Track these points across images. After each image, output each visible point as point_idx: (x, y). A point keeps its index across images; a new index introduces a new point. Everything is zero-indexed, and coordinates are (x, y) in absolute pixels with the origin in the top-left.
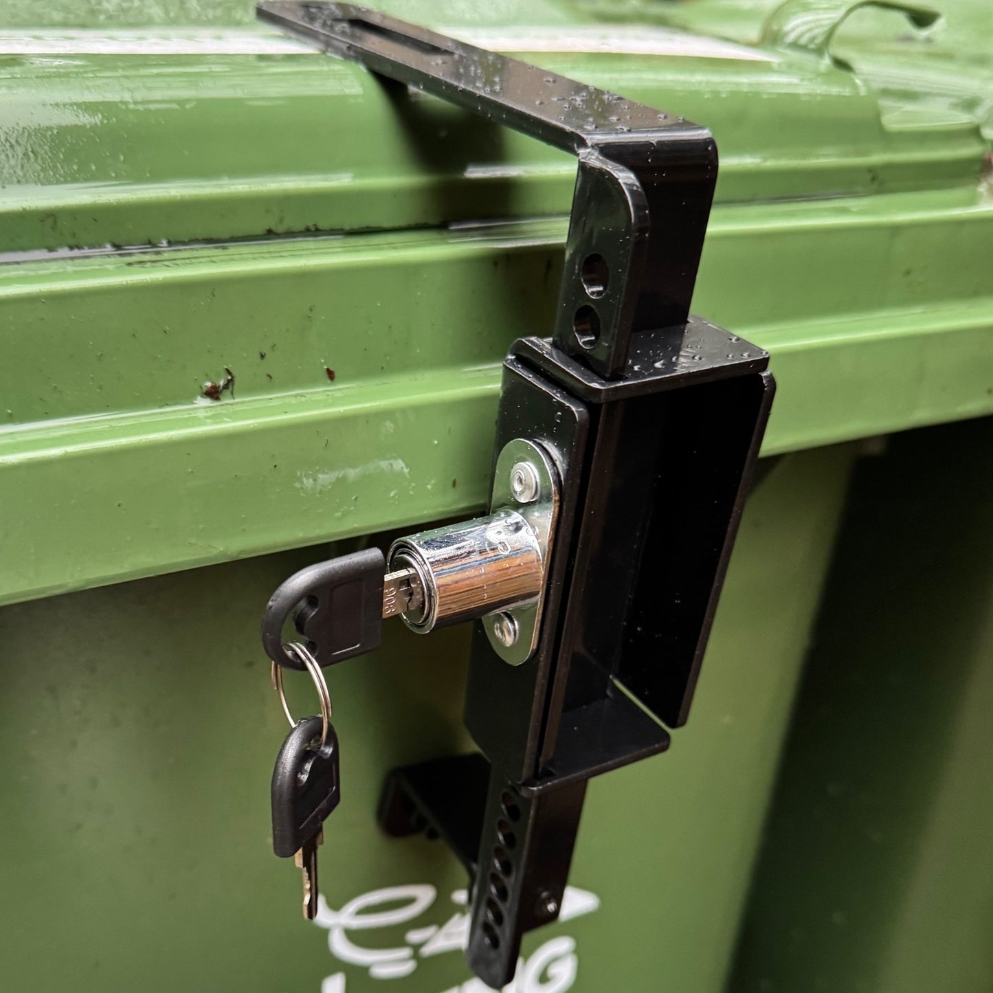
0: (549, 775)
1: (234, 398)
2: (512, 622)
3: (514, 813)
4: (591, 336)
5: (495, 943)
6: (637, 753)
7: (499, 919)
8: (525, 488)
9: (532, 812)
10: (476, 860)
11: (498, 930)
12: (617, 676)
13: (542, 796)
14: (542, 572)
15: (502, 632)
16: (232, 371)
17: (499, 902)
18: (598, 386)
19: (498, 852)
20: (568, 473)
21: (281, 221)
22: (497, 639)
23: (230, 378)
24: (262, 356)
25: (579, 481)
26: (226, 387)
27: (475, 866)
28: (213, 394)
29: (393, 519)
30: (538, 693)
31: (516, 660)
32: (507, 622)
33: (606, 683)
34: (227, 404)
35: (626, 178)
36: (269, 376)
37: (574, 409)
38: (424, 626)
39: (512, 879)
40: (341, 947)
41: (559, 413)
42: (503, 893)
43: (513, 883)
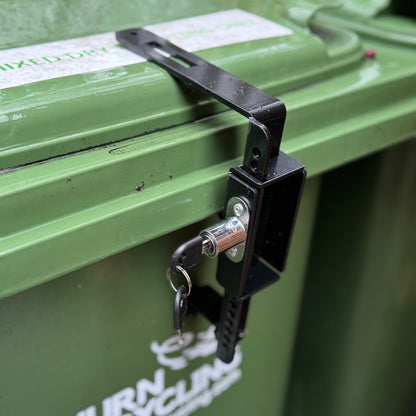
1: (145, 190)
4: (255, 168)
6: (270, 281)
8: (239, 212)
9: (241, 305)
14: (245, 235)
15: (232, 253)
16: (143, 181)
18: (260, 184)
19: (228, 320)
21: (148, 128)
23: (143, 184)
26: (142, 187)
28: (139, 189)
29: (193, 220)
31: (237, 261)
34: (143, 192)
35: (262, 126)
36: (154, 181)
37: (254, 190)
42: (230, 333)
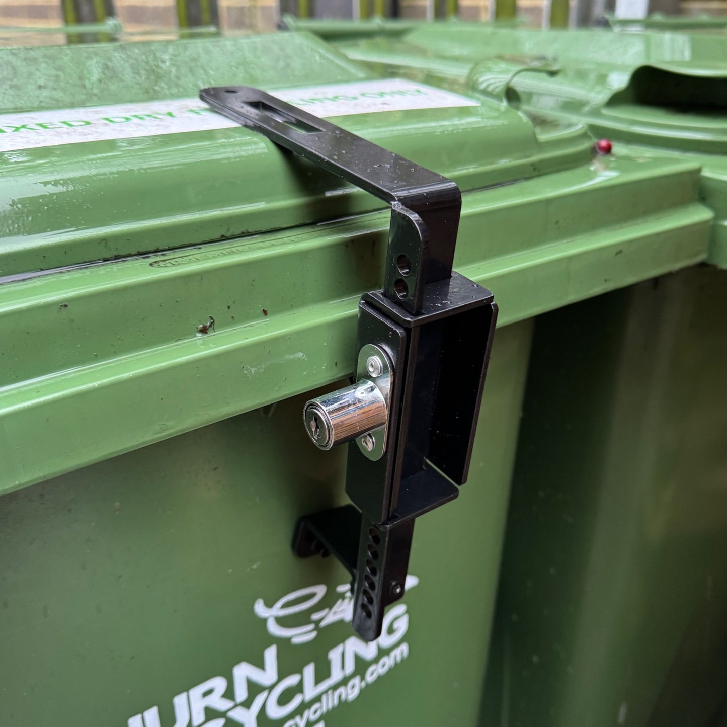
0: (395, 517)
1: (215, 332)
2: (371, 438)
3: (377, 540)
4: (403, 292)
5: (369, 615)
6: (441, 500)
7: (371, 601)
8: (375, 370)
9: (387, 539)
10: (355, 567)
11: (370, 608)
12: (426, 458)
13: (392, 530)
14: (387, 412)
15: (366, 443)
16: (213, 317)
17: (370, 591)
18: (409, 320)
19: (368, 563)
20: (397, 362)
21: (228, 230)
22: (363, 447)
23: (212, 321)
24: (229, 308)
25: (403, 366)
26: (210, 326)
27: (355, 571)
28: (204, 330)
29: (305, 387)
30: (388, 475)
31: (375, 458)
32: (369, 438)
33: (422, 462)
34: (212, 335)
36: (232, 317)
37: (398, 331)
38: (326, 446)
39: (377, 577)
40: (274, 629)
41: (391, 333)
42: (372, 586)
43: (377, 579)
